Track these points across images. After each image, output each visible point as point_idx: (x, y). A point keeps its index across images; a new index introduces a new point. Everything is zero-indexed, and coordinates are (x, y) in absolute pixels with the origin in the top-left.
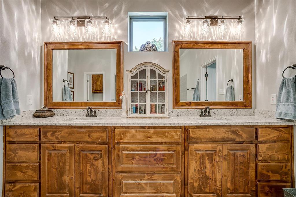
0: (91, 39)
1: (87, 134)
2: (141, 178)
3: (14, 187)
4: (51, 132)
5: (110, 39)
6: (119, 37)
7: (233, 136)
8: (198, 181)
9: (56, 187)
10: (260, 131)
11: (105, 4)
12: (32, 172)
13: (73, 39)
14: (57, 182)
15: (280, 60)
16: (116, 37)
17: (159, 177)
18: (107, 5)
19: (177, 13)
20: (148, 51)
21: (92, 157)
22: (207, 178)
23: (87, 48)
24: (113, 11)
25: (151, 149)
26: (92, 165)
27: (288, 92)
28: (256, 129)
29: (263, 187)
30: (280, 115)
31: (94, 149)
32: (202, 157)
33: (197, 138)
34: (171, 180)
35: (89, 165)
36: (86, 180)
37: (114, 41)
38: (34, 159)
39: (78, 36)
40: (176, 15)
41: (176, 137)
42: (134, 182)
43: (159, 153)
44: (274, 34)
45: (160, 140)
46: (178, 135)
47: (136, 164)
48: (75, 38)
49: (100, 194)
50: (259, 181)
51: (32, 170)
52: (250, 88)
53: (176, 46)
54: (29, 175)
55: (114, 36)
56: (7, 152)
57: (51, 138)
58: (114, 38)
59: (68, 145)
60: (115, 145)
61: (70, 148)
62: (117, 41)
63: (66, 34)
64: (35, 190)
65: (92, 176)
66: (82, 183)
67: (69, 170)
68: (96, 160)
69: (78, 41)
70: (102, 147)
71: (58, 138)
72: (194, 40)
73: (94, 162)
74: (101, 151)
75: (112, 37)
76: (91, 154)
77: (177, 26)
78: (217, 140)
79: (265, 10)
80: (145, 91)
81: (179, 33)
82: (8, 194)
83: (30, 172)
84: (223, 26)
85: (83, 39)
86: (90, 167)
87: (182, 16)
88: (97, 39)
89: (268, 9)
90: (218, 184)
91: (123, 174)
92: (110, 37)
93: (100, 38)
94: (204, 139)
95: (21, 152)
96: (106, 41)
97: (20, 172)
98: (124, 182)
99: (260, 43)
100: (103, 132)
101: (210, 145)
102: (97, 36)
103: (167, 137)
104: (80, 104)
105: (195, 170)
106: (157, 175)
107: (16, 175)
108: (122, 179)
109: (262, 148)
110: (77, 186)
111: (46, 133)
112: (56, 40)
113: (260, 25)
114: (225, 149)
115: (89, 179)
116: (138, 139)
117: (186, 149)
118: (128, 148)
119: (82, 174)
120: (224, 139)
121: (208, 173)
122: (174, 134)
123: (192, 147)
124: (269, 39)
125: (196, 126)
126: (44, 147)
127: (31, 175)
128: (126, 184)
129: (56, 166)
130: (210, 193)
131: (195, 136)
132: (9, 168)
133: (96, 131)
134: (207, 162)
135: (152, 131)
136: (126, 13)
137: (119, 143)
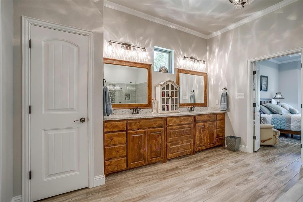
0: (132, 60)
1: (154, 123)
2: (178, 144)
3: (111, 162)
4: (134, 123)
5: (143, 61)
6: (149, 61)
7: (209, 119)
8: (199, 141)
9: (137, 157)
10: (217, 115)
11: (140, 37)
12: (123, 150)
13: (119, 57)
14: (137, 154)
15: (220, 84)
16: (147, 61)
17: (185, 142)
18: (141, 38)
19: (178, 52)
20: (164, 72)
21: (156, 136)
22: (202, 139)
23: (130, 65)
24: (145, 43)
25: (182, 128)
26: (156, 140)
27: (224, 99)
28: (216, 115)
29: (218, 139)
30: (222, 109)
31: (157, 131)
32: (200, 129)
33: (198, 120)
34: (189, 142)
35: (154, 141)
36: (153, 150)
37: (146, 63)
38: (124, 142)
39: (123, 56)
40: (178, 53)
41: (191, 121)
42: (175, 146)
43: (185, 129)
44: (217, 73)
45: (186, 123)
46: (192, 119)
47: (176, 137)
48: (120, 56)
49: (159, 156)
50: (217, 137)
51: (122, 149)
52: (207, 96)
53: (178, 71)
54: (120, 153)
55: (146, 60)
56: (106, 139)
57: (134, 127)
58: (145, 61)
59: (143, 130)
60: (167, 128)
61: (145, 132)
62: (148, 63)
63: (114, 53)
64: (124, 162)
65: (156, 147)
66: (151, 152)
67: (144, 146)
68: (158, 137)
69: (123, 60)
70: (161, 129)
71: (138, 126)
72: (185, 69)
73: (157, 139)
74: (161, 132)
75: (145, 60)
76: (156, 134)
77: (178, 59)
78: (205, 121)
79: (212, 60)
80: (168, 97)
81: (179, 63)
82: (108, 168)
83: (121, 151)
84: (198, 64)
85: (126, 58)
86: (155, 142)
87: (180, 54)
88: (135, 60)
89: (214, 60)
90: (205, 141)
91: (171, 143)
92: (143, 60)
93: (138, 60)
94: (201, 121)
95: (115, 138)
96: (141, 62)
97: (115, 152)
98: (171, 147)
99: (210, 75)
100: (162, 120)
101: (202, 123)
102: (135, 58)
103: (188, 121)
104: (125, 105)
105: (198, 136)
106: (184, 141)
107: (112, 154)
108: (170, 146)
109: (218, 122)
110: (148, 155)
111: (131, 124)
112: (106, 56)
113: (210, 66)
114: (207, 125)
115: (154, 149)
116: (177, 123)
117: (195, 126)
118: (173, 128)
119: (151, 147)
120: (207, 120)
121: (202, 137)
122: (190, 119)
123: (197, 125)
124: (215, 73)
125: (198, 115)
126: (130, 133)
127: (122, 152)
128: (172, 148)
129: (137, 144)
130: (203, 146)
131: (198, 119)
132: (107, 150)
133: (158, 121)
134: (202, 131)
135: (182, 118)
136: (153, 46)
137: (168, 126)
